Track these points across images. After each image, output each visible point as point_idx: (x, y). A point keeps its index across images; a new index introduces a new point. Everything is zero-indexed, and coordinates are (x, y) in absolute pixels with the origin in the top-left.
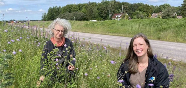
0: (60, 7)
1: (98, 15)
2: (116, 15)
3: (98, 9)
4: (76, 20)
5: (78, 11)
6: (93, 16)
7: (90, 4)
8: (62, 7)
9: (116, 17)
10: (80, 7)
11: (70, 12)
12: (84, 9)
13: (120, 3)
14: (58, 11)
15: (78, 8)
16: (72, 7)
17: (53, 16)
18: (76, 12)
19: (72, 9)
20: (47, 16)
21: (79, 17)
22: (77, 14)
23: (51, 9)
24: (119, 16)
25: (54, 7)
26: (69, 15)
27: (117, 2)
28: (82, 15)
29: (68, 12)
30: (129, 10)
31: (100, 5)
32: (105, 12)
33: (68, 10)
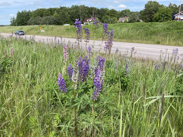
0: (29, 11)
1: (70, 19)
2: (88, 19)
3: (69, 14)
4: (49, 24)
5: (49, 15)
6: (66, 20)
7: (62, 8)
8: (31, 11)
9: (88, 21)
10: (51, 11)
11: (41, 16)
12: (56, 14)
13: (89, 8)
14: (28, 15)
15: (50, 12)
16: (43, 11)
17: (23, 21)
18: (49, 17)
19: (43, 13)
20: (16, 20)
21: (53, 21)
22: (49, 19)
23: (20, 13)
24: (90, 20)
25: (23, 11)
26: (41, 19)
27: (86, 7)
28: (55, 19)
29: (39, 17)
30: (97, 14)
31: (70, 9)
32: (77, 16)
33: (39, 14)
